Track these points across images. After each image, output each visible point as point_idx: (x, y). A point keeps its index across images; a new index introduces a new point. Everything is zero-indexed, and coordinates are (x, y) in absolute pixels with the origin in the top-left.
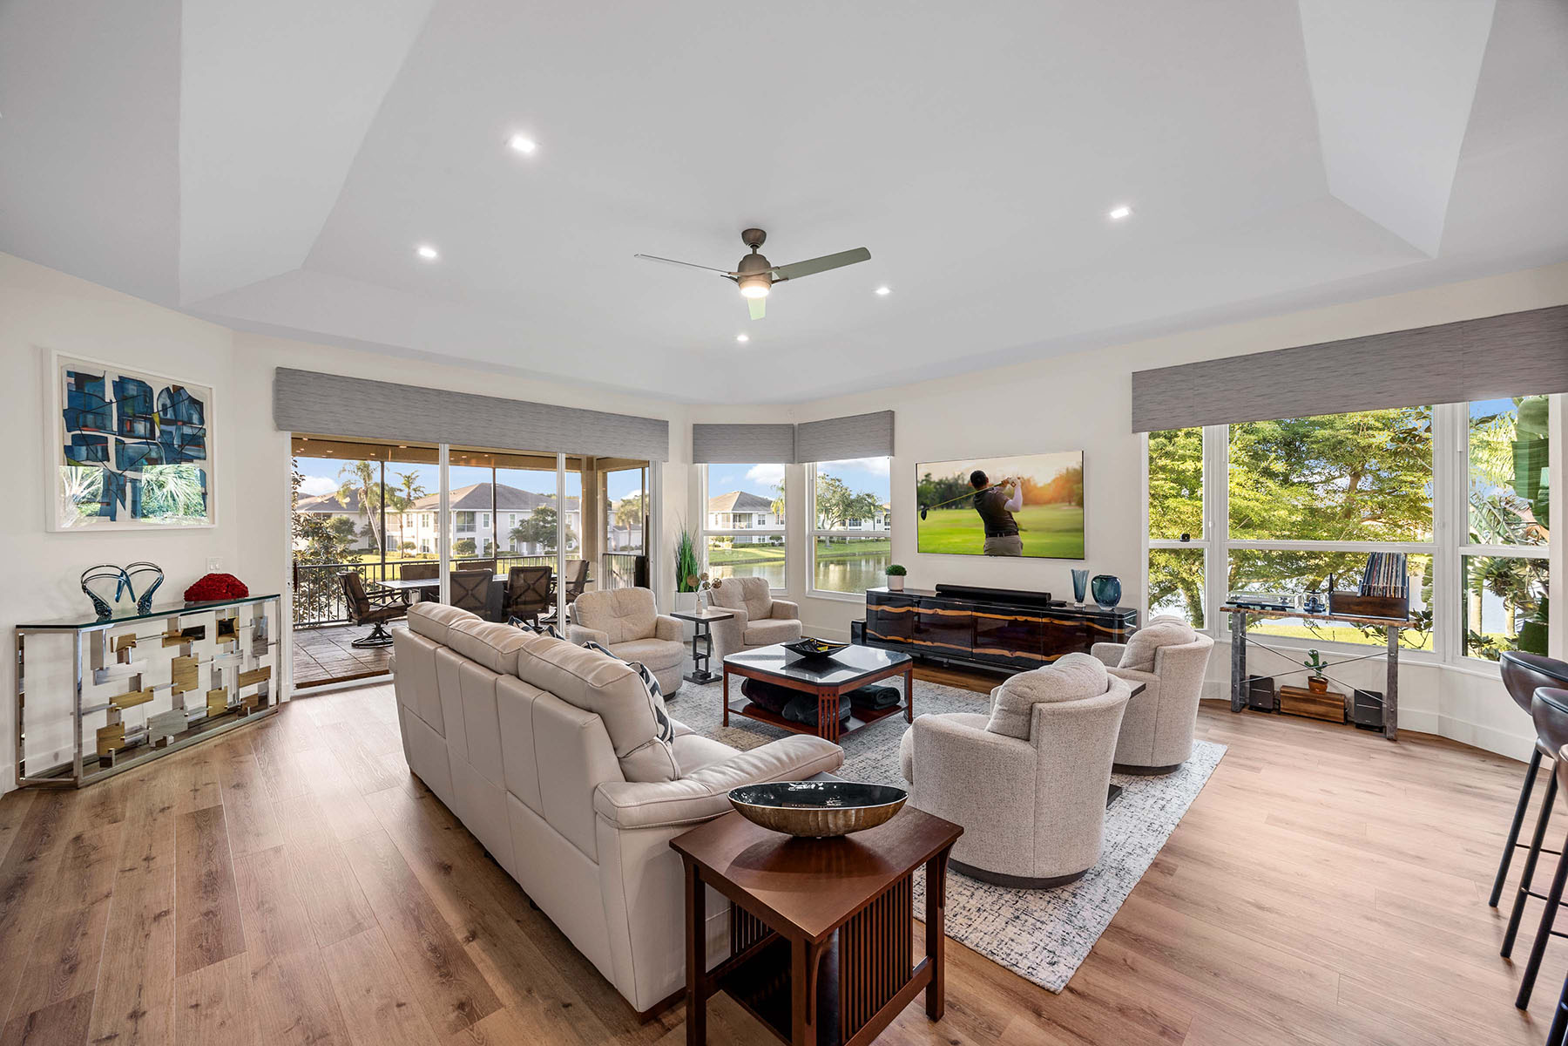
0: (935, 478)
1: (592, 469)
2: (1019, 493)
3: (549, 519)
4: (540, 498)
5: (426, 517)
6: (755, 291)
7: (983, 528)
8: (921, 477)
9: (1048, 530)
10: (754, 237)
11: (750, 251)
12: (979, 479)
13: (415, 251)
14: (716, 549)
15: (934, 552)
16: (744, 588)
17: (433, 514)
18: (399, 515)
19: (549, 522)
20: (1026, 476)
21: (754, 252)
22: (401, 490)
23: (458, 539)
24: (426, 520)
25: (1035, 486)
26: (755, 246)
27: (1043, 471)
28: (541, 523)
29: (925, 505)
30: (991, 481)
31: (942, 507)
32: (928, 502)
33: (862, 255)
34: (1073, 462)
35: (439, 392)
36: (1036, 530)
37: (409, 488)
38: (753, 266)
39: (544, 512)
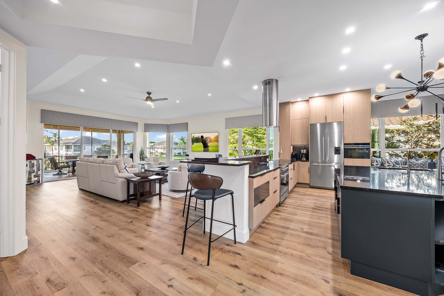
0: (195, 137)
1: (120, 133)
2: (209, 140)
3: (107, 148)
4: (104, 141)
5: (62, 147)
6: (149, 103)
7: (203, 147)
8: (192, 136)
9: (213, 147)
10: (149, 93)
11: (148, 96)
12: (202, 137)
13: (80, 90)
14: (161, 157)
15: (195, 152)
16: (154, 159)
17: (65, 146)
18: (51, 146)
19: (107, 149)
20: (210, 137)
21: (149, 96)
22: (52, 138)
23: (74, 154)
24: (62, 148)
25: (211, 139)
26: (149, 95)
27: (212, 136)
28: (104, 149)
29: (193, 142)
30: (204, 137)
31: (196, 142)
32: (194, 141)
33: (167, 99)
34: (217, 134)
35: (81, 115)
36: (211, 147)
37: (55, 137)
38: (149, 98)
39: (105, 146)
